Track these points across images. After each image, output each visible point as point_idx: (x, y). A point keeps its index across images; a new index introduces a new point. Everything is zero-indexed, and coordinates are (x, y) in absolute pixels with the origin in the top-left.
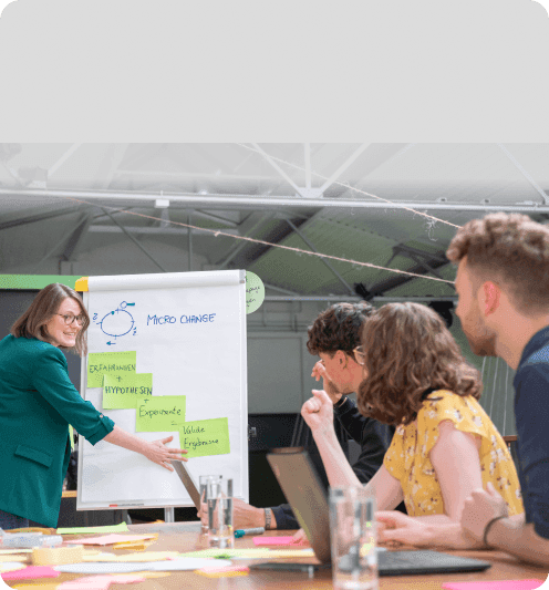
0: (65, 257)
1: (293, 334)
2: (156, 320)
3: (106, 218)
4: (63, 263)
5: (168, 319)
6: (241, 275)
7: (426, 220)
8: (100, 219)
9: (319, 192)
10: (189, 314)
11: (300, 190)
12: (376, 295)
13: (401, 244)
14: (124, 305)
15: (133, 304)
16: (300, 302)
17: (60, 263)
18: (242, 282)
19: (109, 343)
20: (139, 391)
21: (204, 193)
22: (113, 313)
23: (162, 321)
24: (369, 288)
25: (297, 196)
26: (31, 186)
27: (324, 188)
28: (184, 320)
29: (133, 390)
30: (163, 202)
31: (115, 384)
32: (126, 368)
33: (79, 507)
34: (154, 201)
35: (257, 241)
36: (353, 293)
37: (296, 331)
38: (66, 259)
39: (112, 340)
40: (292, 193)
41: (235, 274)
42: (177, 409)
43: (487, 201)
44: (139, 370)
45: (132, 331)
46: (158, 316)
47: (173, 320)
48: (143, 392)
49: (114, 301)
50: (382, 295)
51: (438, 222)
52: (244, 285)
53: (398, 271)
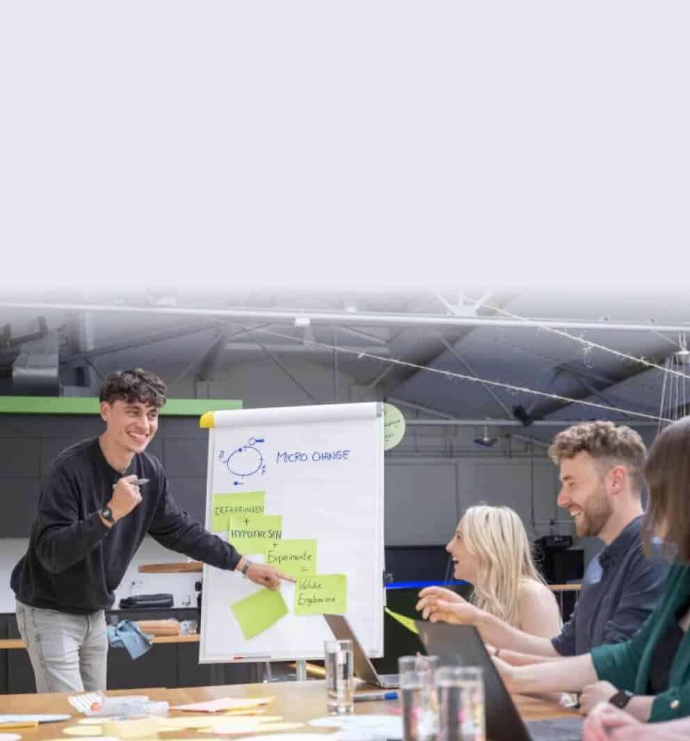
0: (201, 377)
1: (449, 460)
2: (287, 457)
3: (244, 335)
4: (199, 384)
5: (298, 456)
6: (378, 407)
7: (582, 345)
8: (238, 336)
9: (471, 310)
10: (322, 451)
11: (452, 308)
12: (537, 419)
13: (564, 364)
14: (252, 441)
15: (261, 441)
16: (456, 426)
17: (195, 381)
18: (379, 415)
19: (236, 484)
20: (267, 534)
21: (351, 310)
22: (240, 450)
23: (293, 458)
24: (528, 412)
25: (449, 314)
26: (160, 302)
27: (477, 306)
28: (316, 457)
29: (261, 534)
30: (303, 320)
31: (243, 527)
32: (253, 510)
33: (203, 659)
34: (294, 319)
35: (404, 363)
36: (512, 416)
37: (452, 456)
38: (202, 379)
39: (239, 480)
40: (442, 310)
41: (371, 407)
42: (308, 554)
43: (653, 320)
44: (268, 511)
45: (261, 470)
46: (289, 453)
47: (304, 458)
48: (272, 536)
49: (242, 437)
50: (541, 419)
51: (595, 348)
52: (382, 420)
53: (555, 396)
